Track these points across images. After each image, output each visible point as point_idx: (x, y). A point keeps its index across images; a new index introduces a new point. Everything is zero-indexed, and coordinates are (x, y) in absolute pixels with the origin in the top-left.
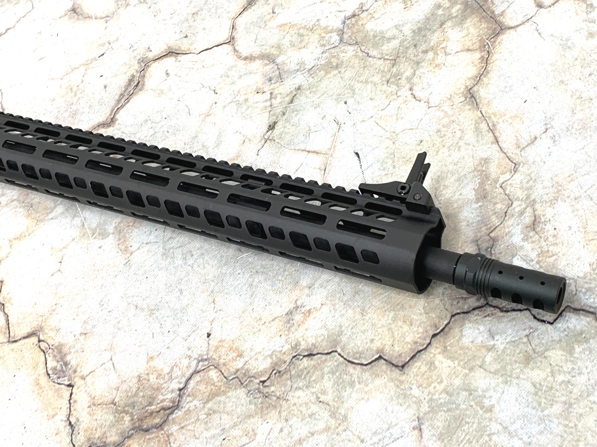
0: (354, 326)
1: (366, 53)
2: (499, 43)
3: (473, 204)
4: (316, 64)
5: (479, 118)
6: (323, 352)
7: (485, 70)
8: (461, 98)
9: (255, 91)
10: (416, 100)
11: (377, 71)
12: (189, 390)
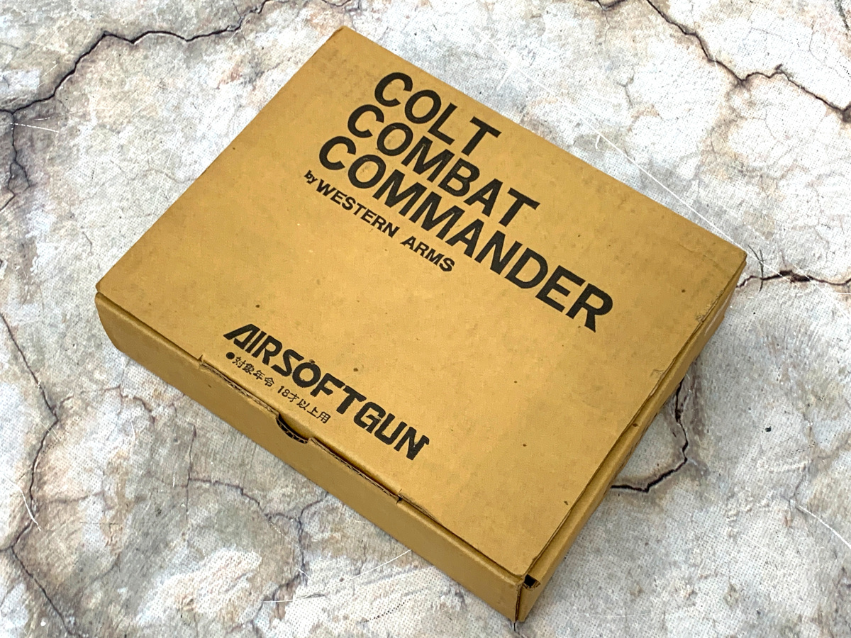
0: (171, 70)
1: (248, 496)
2: (15, 517)
3: (39, 236)
5: (38, 371)
6: (203, 38)
7: (35, 461)
8: (69, 406)
10: (140, 400)
11: (218, 456)
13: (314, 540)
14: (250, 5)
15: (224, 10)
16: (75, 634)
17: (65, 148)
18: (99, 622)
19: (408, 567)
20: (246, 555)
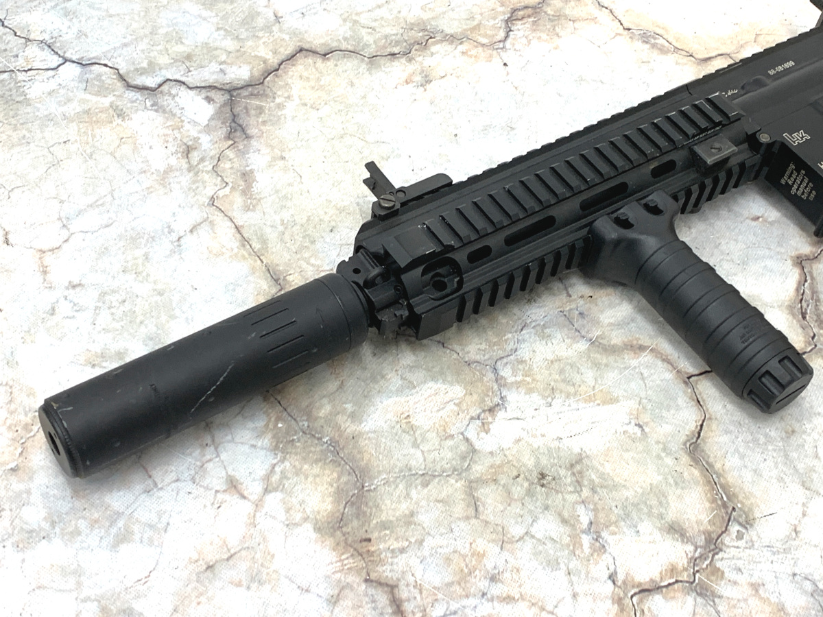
0: (357, 74)
1: (448, 348)
3: (257, 169)
4: (518, 333)
5: (263, 255)
6: (381, 57)
8: (291, 280)
9: (596, 299)
12: (502, 30)
13: (509, 381)
14: (417, 40)
15: (396, 42)
16: (309, 434)
17: (274, 116)
18: (330, 426)
19: (592, 403)
20: (452, 388)
